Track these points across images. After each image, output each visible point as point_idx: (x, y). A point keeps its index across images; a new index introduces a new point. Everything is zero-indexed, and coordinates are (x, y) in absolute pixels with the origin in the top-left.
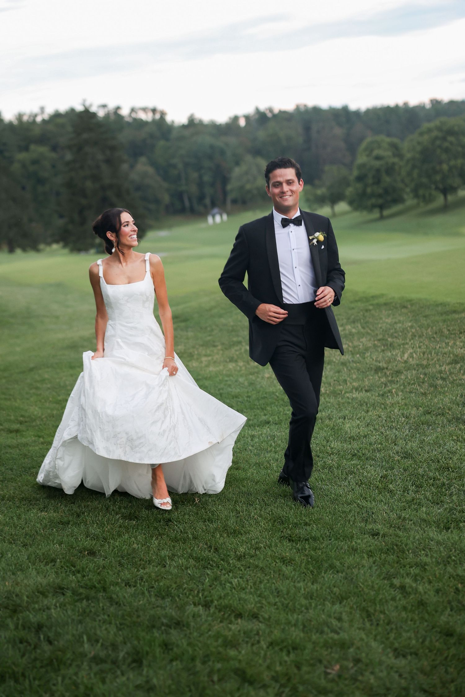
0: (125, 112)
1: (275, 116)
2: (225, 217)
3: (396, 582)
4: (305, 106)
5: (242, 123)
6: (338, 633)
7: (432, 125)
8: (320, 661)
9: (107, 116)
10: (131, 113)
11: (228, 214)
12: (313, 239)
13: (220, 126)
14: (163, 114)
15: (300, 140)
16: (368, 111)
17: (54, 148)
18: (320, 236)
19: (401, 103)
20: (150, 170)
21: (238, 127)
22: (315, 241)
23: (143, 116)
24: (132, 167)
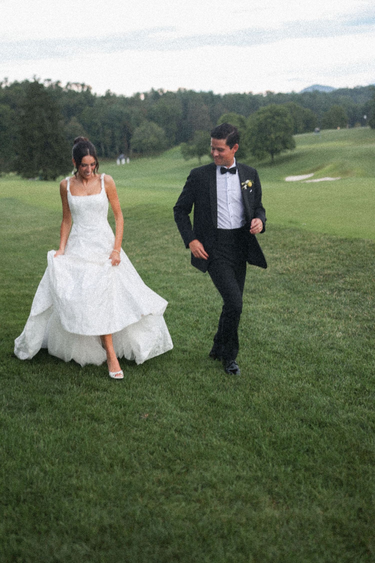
0: (63, 85)
1: (165, 95)
2: (128, 160)
3: (191, 376)
4: (185, 89)
5: (142, 98)
6: (151, 399)
7: (266, 108)
8: (138, 412)
9: (51, 86)
10: (67, 86)
11: (131, 159)
12: (244, 185)
13: (127, 98)
14: (89, 88)
15: (181, 111)
16: (226, 96)
17: (13, 106)
18: (249, 183)
19: (247, 92)
20: (79, 126)
21: (140, 100)
22: (245, 187)
23: (75, 89)
24: (66, 123)
